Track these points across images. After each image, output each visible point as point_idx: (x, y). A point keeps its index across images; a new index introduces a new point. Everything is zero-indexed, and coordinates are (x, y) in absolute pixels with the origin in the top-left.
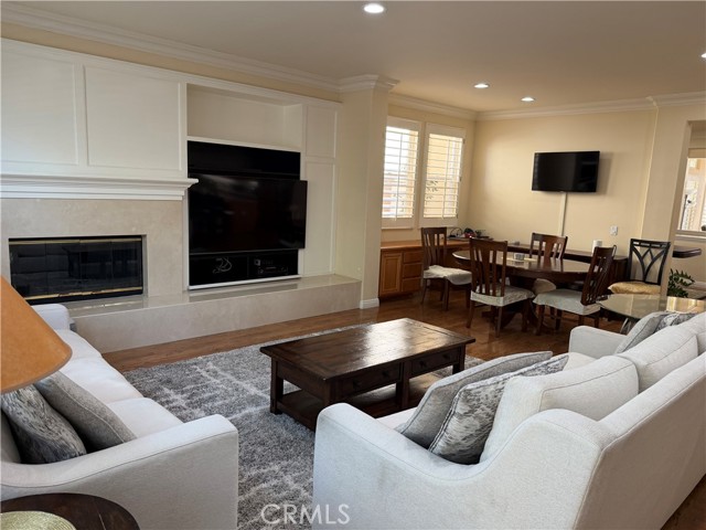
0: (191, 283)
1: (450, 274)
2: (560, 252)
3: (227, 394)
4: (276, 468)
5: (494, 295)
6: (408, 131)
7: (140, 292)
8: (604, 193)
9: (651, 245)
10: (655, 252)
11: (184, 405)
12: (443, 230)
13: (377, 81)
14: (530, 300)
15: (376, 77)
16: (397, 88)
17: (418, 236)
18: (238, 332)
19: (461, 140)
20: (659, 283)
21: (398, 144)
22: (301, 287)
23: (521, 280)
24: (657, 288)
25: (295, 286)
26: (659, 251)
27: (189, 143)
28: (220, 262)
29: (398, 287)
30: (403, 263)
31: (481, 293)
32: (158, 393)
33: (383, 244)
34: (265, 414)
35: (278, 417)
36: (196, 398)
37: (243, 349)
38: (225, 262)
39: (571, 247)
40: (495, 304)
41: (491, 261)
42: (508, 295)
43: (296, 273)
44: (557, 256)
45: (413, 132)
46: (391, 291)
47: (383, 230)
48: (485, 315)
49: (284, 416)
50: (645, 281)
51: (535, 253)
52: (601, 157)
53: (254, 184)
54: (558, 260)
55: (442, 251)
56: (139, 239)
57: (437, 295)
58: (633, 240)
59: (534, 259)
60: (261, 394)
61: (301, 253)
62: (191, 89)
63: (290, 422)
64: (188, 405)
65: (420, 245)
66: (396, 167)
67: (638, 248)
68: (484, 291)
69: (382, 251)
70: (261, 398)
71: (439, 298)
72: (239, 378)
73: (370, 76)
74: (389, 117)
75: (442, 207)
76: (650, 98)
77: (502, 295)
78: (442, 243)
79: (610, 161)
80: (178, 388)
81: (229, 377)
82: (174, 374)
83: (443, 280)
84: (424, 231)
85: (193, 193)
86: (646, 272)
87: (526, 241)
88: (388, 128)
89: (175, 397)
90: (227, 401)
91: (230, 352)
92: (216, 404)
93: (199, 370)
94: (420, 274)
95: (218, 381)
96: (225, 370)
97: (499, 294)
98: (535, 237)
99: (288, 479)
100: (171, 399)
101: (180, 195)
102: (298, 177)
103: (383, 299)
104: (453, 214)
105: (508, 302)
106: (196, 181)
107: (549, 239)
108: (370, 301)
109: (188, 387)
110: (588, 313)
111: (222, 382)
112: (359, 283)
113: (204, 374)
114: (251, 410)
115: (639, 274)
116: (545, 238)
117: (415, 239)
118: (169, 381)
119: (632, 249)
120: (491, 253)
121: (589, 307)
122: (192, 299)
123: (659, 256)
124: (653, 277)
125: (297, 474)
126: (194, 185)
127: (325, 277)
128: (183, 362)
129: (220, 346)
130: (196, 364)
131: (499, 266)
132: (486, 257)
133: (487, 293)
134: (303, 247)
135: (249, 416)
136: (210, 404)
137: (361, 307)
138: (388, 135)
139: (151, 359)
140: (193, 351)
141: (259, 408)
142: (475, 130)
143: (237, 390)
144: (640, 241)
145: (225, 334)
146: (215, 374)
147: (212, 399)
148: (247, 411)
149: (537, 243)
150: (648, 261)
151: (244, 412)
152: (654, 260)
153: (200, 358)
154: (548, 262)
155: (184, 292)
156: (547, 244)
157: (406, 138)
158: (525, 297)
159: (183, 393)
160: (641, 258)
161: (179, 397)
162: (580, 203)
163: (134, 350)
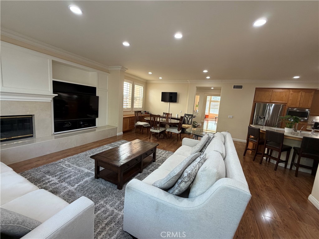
0: (55, 132)
1: (143, 124)
2: (170, 117)
3: (75, 174)
4: (102, 202)
5: (157, 129)
6: (129, 84)
7: (32, 136)
8: (178, 103)
9: (189, 115)
10: (190, 117)
11: (57, 182)
12: (140, 112)
13: (121, 68)
14: (165, 130)
15: (121, 67)
16: (127, 71)
17: (134, 113)
18: (75, 148)
19: (143, 87)
20: (191, 124)
21: (127, 86)
22: (97, 130)
23: (162, 125)
24: (191, 125)
25: (95, 130)
26: (191, 117)
27: (53, 82)
28: (67, 123)
29: (128, 128)
30: (129, 121)
31: (153, 129)
32: (44, 179)
33: (124, 116)
34: (93, 180)
35: (98, 180)
36: (62, 178)
37: (79, 154)
38: (68, 123)
39: (173, 116)
40: (157, 132)
41: (156, 120)
42: (160, 129)
43: (95, 126)
44: (169, 118)
45: (130, 84)
46: (126, 129)
47: (124, 112)
48: (153, 135)
49: (101, 179)
50: (188, 124)
51: (164, 117)
52: (177, 94)
53: (76, 96)
54: (170, 119)
55: (140, 117)
56: (31, 116)
57: (139, 130)
58: (185, 114)
59: (164, 119)
60: (90, 172)
61: (97, 119)
62: (53, 62)
63: (103, 181)
64: (59, 181)
65: (134, 116)
66: (126, 93)
67: (186, 116)
68: (154, 128)
69: (124, 118)
70: (90, 173)
71: (139, 131)
72: (79, 166)
73: (120, 66)
74: (125, 79)
75: (138, 105)
76: (188, 81)
77: (159, 129)
78: (140, 115)
79: (179, 95)
80: (53, 174)
81: (75, 166)
82: (51, 168)
83: (141, 126)
84: (135, 112)
85: (55, 99)
86: (188, 122)
87: (162, 115)
88: (124, 82)
89: (52, 179)
90: (76, 177)
91: (74, 156)
92: (72, 179)
93: (62, 165)
94: (134, 124)
95: (71, 169)
96: (73, 164)
97: (158, 129)
98: (164, 113)
99: (108, 206)
100: (50, 180)
101: (50, 100)
102: (96, 95)
103: (124, 132)
104: (141, 107)
105: (160, 131)
106: (57, 95)
107: (168, 114)
108: (120, 133)
109: (58, 173)
110: (179, 133)
111: (73, 169)
112: (117, 128)
113: (64, 166)
114: (87, 179)
115: (187, 122)
116: (167, 114)
117: (133, 114)
118: (48, 172)
119: (185, 116)
120: (156, 118)
121: (179, 131)
122: (56, 138)
123: (191, 118)
124: (190, 123)
125: (111, 203)
126: (56, 97)
127: (105, 127)
128: (54, 163)
129: (69, 154)
130: (60, 163)
131: (158, 122)
132: (155, 119)
133: (155, 129)
134: (98, 117)
135: (86, 182)
136: (69, 179)
137: (118, 135)
138: (124, 84)
139: (39, 163)
140: (57, 157)
141: (90, 178)
142: (146, 84)
143: (79, 171)
144: (187, 114)
145: (70, 149)
146: (69, 166)
147: (69, 177)
148: (85, 180)
149: (164, 115)
150: (188, 119)
151: (84, 180)
152: (190, 119)
153: (62, 160)
154: (167, 120)
155: (52, 135)
156: (167, 115)
157: (128, 85)
158: (164, 130)
159: (56, 176)
160: (187, 118)
161: (54, 179)
162: (172, 105)
163: (29, 160)
